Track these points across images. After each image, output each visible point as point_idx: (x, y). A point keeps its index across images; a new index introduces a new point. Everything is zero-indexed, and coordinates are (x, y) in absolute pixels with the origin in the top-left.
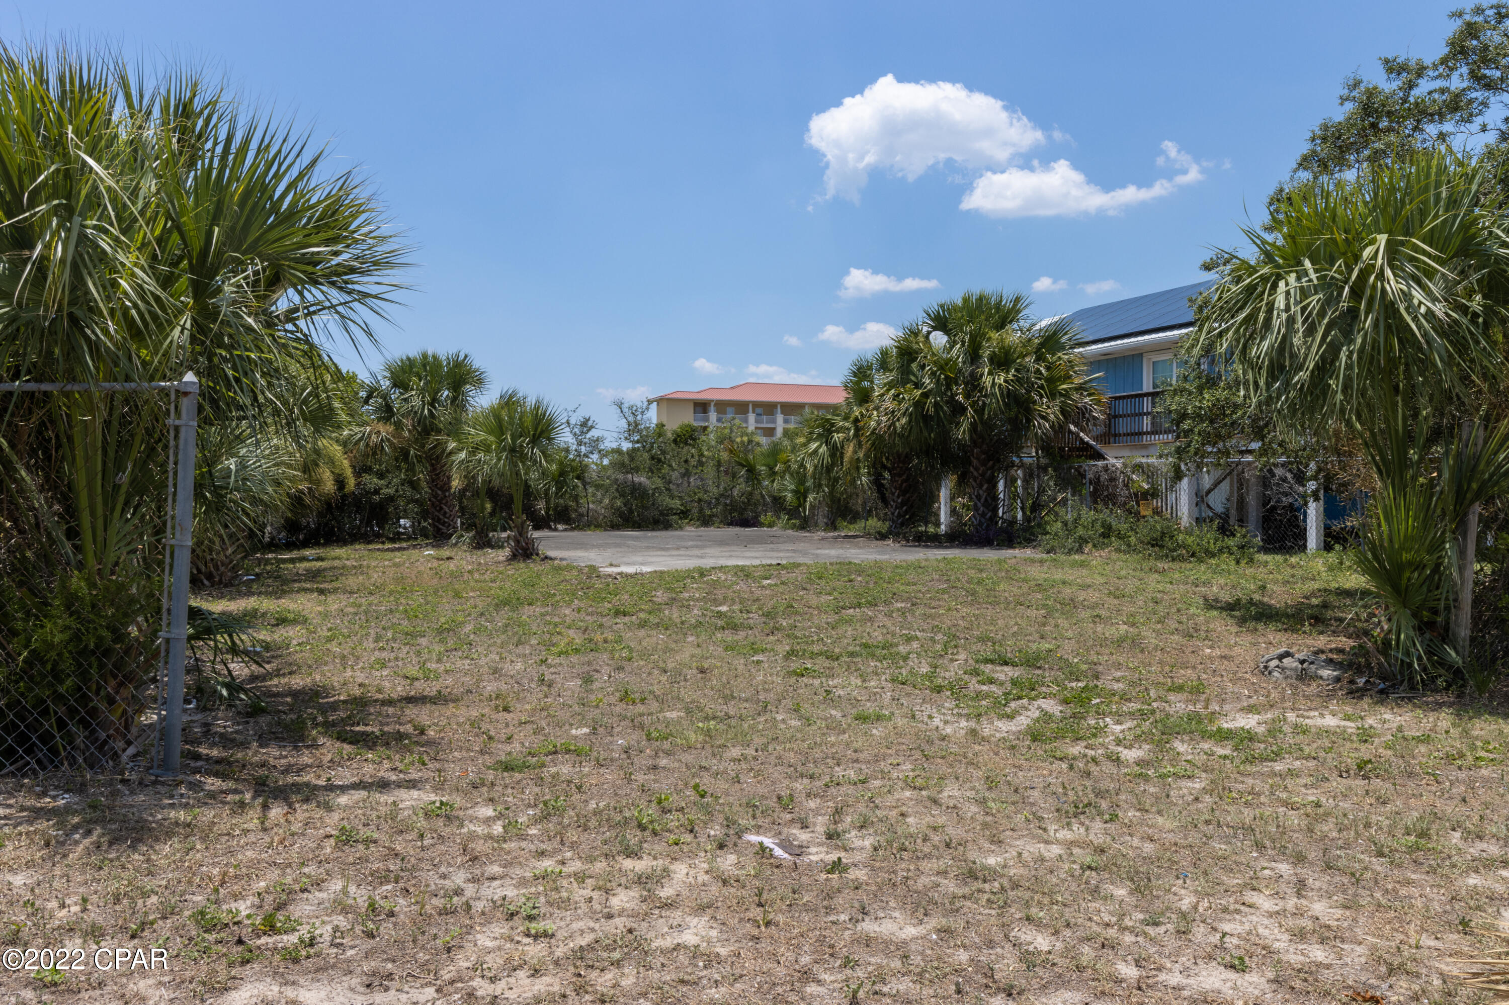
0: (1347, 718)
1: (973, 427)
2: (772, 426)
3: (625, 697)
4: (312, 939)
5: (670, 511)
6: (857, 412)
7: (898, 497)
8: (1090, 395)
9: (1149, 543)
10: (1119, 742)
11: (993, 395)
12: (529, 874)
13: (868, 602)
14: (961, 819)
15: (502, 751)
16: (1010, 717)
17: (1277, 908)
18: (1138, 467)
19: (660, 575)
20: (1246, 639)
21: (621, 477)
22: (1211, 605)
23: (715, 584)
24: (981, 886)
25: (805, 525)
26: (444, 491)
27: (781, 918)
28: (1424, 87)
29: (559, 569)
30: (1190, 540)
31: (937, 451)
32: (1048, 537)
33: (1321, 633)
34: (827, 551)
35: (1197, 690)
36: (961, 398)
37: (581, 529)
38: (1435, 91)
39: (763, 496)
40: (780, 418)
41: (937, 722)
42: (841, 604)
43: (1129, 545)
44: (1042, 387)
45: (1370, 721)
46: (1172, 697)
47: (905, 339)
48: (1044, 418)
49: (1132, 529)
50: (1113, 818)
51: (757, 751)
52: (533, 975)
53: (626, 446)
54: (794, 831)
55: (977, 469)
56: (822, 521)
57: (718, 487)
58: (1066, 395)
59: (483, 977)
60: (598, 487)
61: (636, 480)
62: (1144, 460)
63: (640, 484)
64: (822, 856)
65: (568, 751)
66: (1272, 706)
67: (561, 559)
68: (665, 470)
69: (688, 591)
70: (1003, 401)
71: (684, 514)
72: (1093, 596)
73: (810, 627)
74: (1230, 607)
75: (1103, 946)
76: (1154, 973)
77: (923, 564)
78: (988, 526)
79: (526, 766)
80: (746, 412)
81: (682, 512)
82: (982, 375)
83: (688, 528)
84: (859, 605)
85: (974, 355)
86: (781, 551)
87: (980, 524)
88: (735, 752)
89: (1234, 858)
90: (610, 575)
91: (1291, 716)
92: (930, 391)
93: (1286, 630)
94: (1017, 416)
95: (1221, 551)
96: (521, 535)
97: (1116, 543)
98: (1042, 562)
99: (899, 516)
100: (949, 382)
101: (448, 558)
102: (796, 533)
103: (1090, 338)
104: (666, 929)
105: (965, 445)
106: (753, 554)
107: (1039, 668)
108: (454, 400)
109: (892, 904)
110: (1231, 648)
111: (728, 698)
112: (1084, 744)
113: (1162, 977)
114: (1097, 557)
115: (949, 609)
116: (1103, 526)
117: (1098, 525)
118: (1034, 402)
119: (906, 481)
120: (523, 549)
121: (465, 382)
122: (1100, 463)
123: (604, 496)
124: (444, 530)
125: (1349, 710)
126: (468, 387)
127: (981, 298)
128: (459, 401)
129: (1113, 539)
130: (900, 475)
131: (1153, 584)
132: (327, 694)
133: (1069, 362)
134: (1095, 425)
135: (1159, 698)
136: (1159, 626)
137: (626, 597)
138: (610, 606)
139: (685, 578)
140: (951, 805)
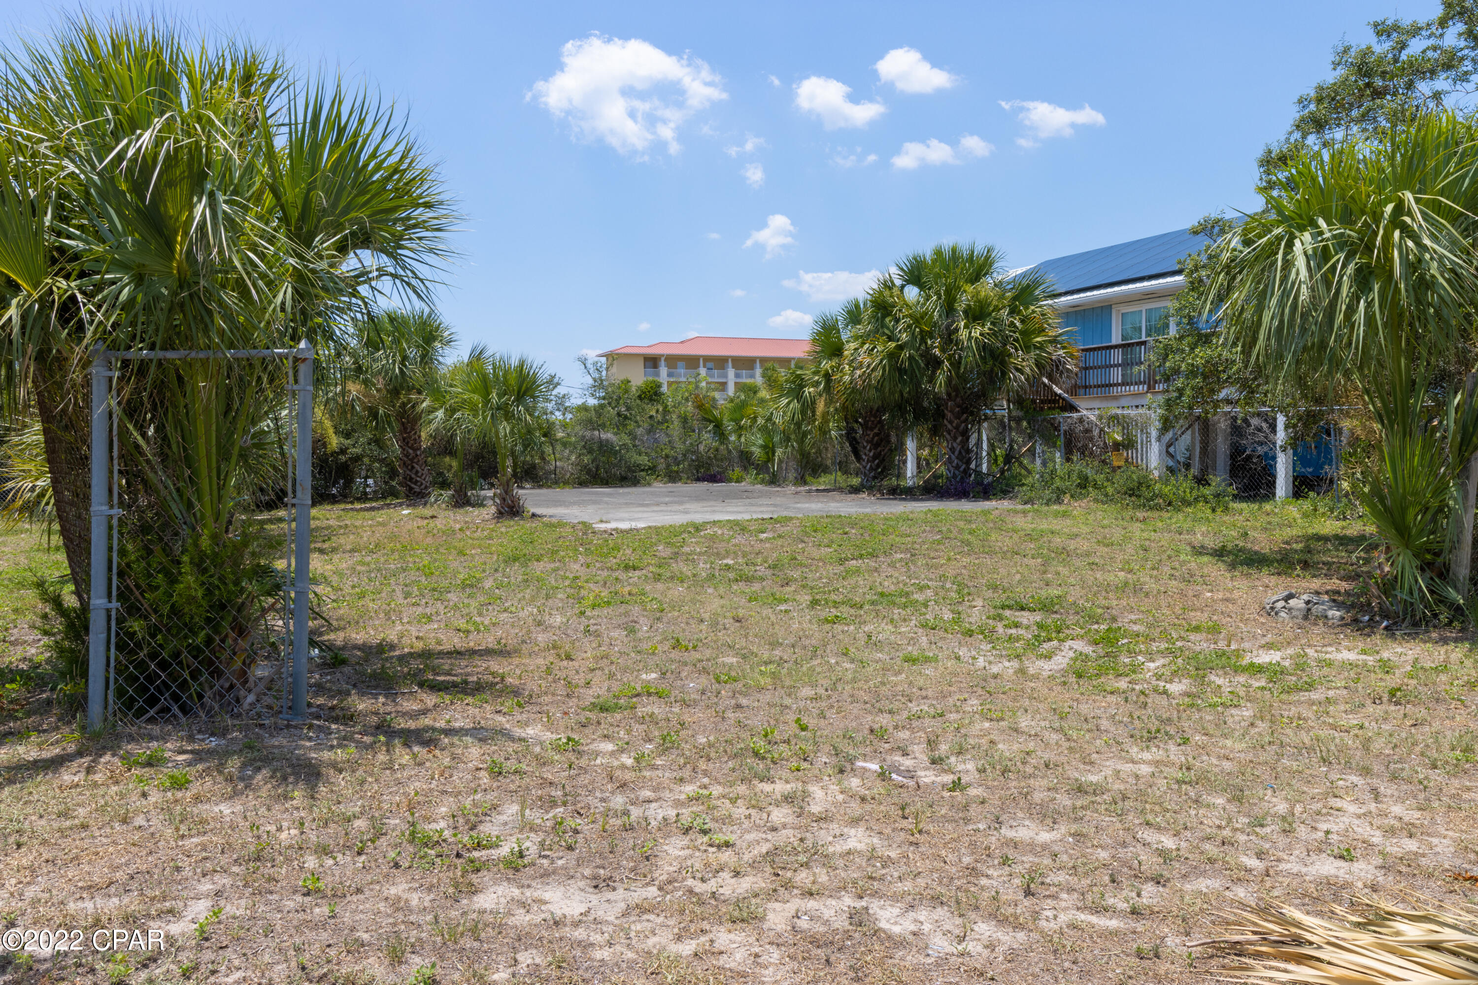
0: (1363, 652)
1: (949, 380)
2: (724, 380)
3: (677, 645)
4: (521, 852)
5: (639, 468)
6: (826, 365)
7: (870, 450)
8: (1064, 348)
9: (1126, 493)
10: (1159, 677)
11: (969, 348)
12: (683, 797)
13: (868, 554)
14: (1047, 745)
15: (589, 696)
16: (1048, 657)
17: (1362, 811)
18: (1114, 418)
19: (657, 530)
20: (1242, 584)
21: (588, 434)
22: (1199, 551)
23: (713, 538)
24: (1094, 799)
25: (774, 480)
26: (415, 450)
27: (930, 827)
28: (1416, 47)
29: (551, 525)
30: (1166, 490)
31: (910, 405)
32: (1025, 488)
33: (1314, 576)
34: (807, 505)
35: (1214, 630)
36: (937, 352)
37: (550, 487)
38: (1428, 48)
39: (730, 452)
40: (731, 373)
41: (981, 662)
42: (843, 556)
43: (1106, 495)
44: (1016, 340)
45: (1385, 655)
46: (1192, 637)
47: (880, 292)
48: (1018, 370)
49: (1108, 480)
50: (1186, 741)
51: (827, 690)
52: (735, 876)
53: (592, 402)
54: (897, 758)
55: (951, 422)
56: (792, 475)
57: (684, 443)
58: (1041, 347)
59: (694, 878)
60: (565, 445)
61: (604, 436)
62: (1119, 412)
63: (607, 441)
64: (933, 778)
65: (649, 694)
66: (1289, 643)
67: (551, 516)
68: (631, 426)
69: (688, 546)
70: (980, 355)
71: (652, 469)
72: (1085, 546)
73: (821, 578)
74: (1220, 553)
75: (1223, 843)
76: (1274, 863)
77: (911, 516)
78: (962, 478)
79: (618, 707)
81: (650, 468)
82: (957, 330)
83: (656, 484)
84: (861, 556)
85: (949, 309)
86: (761, 505)
87: (954, 476)
88: (807, 692)
89: (1308, 772)
90: (605, 531)
91: (1310, 652)
92: (906, 343)
93: (1279, 574)
94: (992, 370)
95: (1196, 500)
96: (506, 492)
97: (1093, 493)
98: (1024, 512)
99: (871, 469)
100: (924, 336)
101: (432, 517)
102: (767, 488)
103: (1063, 290)
104: (831, 839)
105: (939, 399)
106: (735, 509)
107: (1056, 612)
108: (423, 357)
109: (1020, 814)
110: (1231, 591)
111: (774, 644)
112: (1127, 679)
113: (1282, 866)
114: (1077, 507)
115: (949, 559)
116: (1080, 478)
117: (1074, 476)
118: (1010, 355)
119: (877, 435)
120: (509, 506)
121: (434, 339)
122: (1075, 415)
123: (571, 452)
124: (417, 489)
125: (1361, 645)
126: (437, 344)
127: (954, 250)
128: (427, 358)
129: (1091, 489)
130: (872, 430)
131: (1138, 533)
132: (392, 647)
133: (1043, 315)
134: (1068, 377)
135: (1181, 638)
136: (1155, 572)
137: (628, 552)
138: (618, 561)
139: (681, 533)
140: (1033, 733)
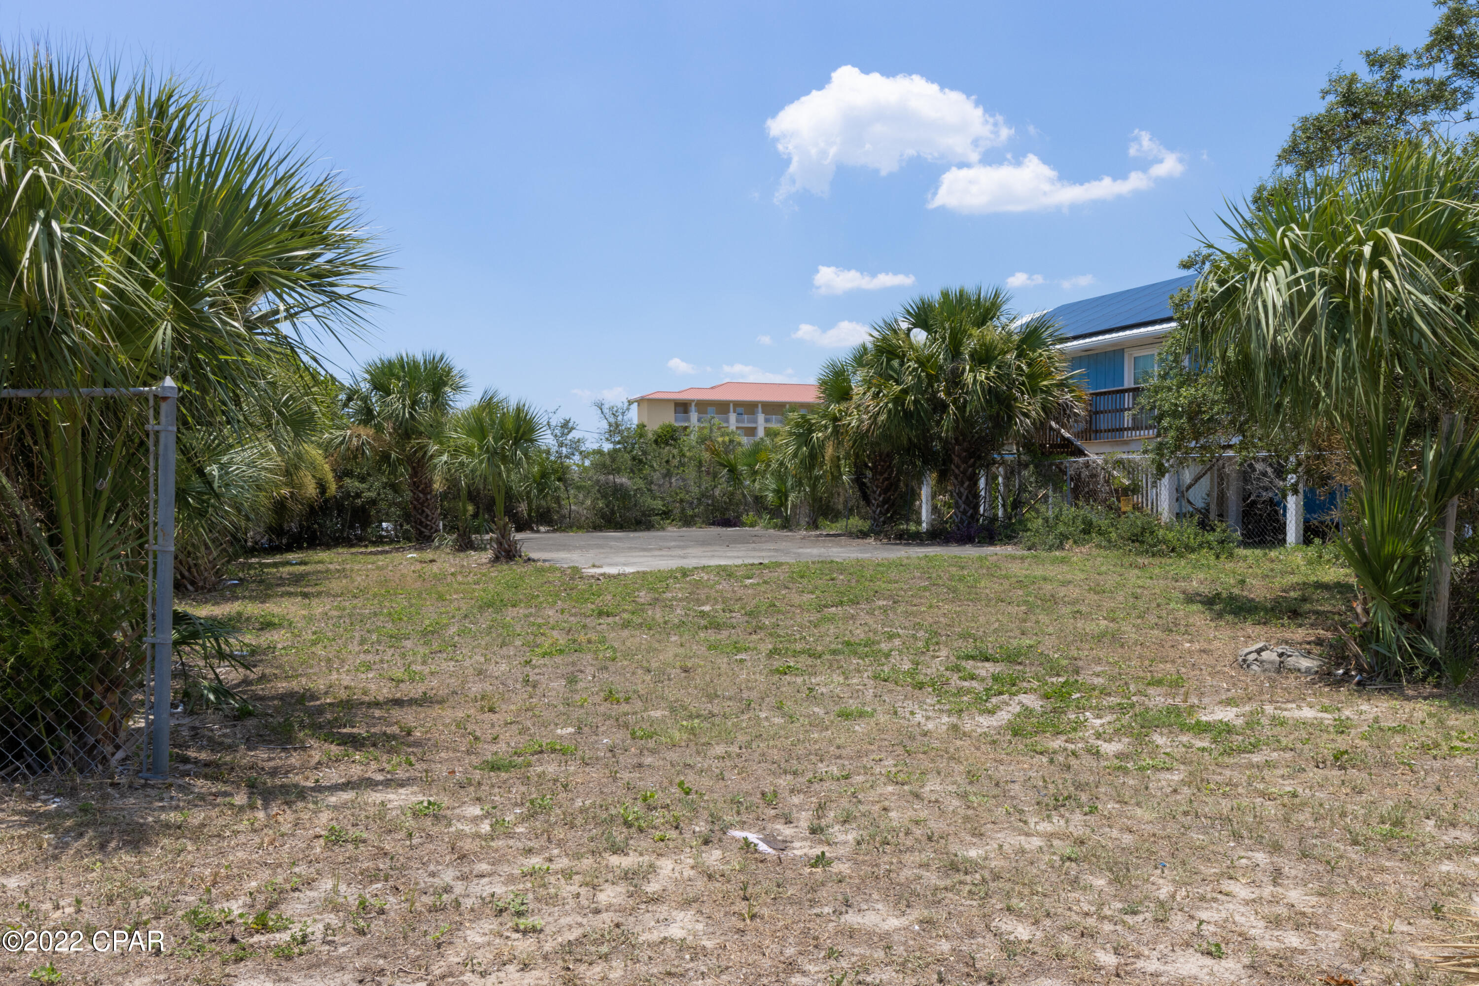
0: (1325, 710)
1: (956, 424)
2: (754, 425)
3: (610, 696)
4: (304, 936)
5: (652, 512)
6: (834, 409)
7: (880, 495)
8: (1071, 391)
9: (1129, 539)
10: (1098, 736)
11: (975, 392)
12: (517, 872)
13: (850, 600)
14: (942, 813)
15: (488, 751)
16: (991, 712)
17: (1254, 896)
18: (1119, 463)
19: (642, 575)
20: (1225, 633)
21: (602, 478)
22: (1190, 599)
23: (698, 584)
24: (963, 878)
25: (787, 524)
26: (425, 494)
27: (765, 911)
28: (1407, 77)
29: (542, 570)
30: (1170, 535)
31: (919, 449)
32: (1029, 533)
33: (1300, 626)
34: (809, 550)
35: (1176, 684)
36: (942, 395)
37: (564, 531)
38: (1419, 80)
39: (744, 496)
40: (761, 418)
41: (919, 717)
42: (824, 602)
43: (1109, 541)
44: (1023, 384)
45: (1347, 712)
46: (1151, 691)
47: (885, 335)
48: (1025, 415)
49: (1112, 525)
50: (1093, 810)
51: (740, 748)
52: (522, 970)
53: (607, 447)
54: (778, 827)
55: (958, 467)
56: (804, 521)
57: (699, 487)
58: (1048, 391)
59: (473, 972)
60: (579, 488)
61: (618, 480)
62: (1125, 456)
63: (622, 485)
64: (805, 850)
65: (554, 751)
66: (1250, 699)
67: (544, 561)
68: (647, 470)
69: (671, 592)
70: (985, 398)
71: (666, 514)
72: (1074, 592)
73: (793, 626)
74: (1209, 602)
75: (1082, 935)
76: (1132, 960)
77: (905, 562)
78: (969, 523)
79: (511, 766)
80: (727, 412)
81: (664, 513)
82: (963, 371)
83: (670, 528)
84: (841, 603)
85: (955, 353)
86: (763, 550)
87: (962, 521)
88: (719, 750)
89: (1211, 847)
90: (593, 577)
91: (1269, 709)
92: (911, 387)
93: (1264, 623)
94: (998, 414)
95: (1201, 546)
96: (503, 537)
97: (1096, 539)
98: (1023, 558)
99: (881, 514)
100: (930, 379)
101: (432, 561)
102: (778, 533)
103: (1074, 334)
104: (653, 923)
105: (948, 444)
106: (735, 554)
107: (1020, 664)
108: (434, 402)
109: (875, 896)
110: (1209, 642)
111: (712, 697)
112: (1064, 738)
113: (1140, 964)
114: (1077, 553)
115: (931, 607)
116: (1084, 523)
117: (1079, 522)
118: (1016, 399)
119: (887, 479)
120: (506, 551)
121: (445, 384)
122: (1081, 460)
123: (585, 497)
124: (427, 533)
125: (1326, 701)
126: (447, 389)
127: (962, 293)
128: (439, 403)
129: (1094, 535)
130: (881, 474)
131: (1134, 579)
132: (313, 697)
133: (1049, 358)
134: (1076, 421)
135: (1139, 692)
136: (1139, 621)
137: (609, 597)
138: (593, 606)
139: (667, 579)
140: (933, 799)
